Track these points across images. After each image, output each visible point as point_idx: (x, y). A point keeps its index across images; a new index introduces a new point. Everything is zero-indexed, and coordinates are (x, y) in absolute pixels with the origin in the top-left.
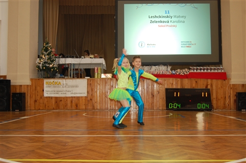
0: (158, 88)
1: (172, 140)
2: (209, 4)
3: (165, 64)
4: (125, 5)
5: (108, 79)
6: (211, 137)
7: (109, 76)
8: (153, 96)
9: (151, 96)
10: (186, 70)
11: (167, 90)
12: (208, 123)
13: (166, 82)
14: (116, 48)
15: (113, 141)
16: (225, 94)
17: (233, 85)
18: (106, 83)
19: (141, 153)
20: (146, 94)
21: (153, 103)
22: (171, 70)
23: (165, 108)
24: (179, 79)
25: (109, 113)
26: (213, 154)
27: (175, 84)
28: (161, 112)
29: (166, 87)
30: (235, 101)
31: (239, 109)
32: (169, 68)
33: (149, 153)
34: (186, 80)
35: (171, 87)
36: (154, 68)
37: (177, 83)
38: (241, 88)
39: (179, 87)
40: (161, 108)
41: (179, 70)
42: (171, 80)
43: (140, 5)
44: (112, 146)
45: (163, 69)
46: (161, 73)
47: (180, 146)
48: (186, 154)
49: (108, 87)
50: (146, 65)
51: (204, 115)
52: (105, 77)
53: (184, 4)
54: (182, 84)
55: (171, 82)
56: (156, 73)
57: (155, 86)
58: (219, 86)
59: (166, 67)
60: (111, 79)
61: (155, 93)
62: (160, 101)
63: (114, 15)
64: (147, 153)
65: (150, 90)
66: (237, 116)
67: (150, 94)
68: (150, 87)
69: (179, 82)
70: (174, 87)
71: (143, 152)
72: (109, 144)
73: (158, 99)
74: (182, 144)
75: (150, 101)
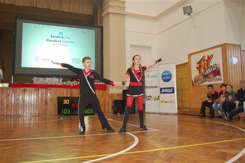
0: (51, 96)
1: (61, 140)
2: (94, 31)
3: (57, 76)
4: (23, 23)
5: (5, 88)
6: (94, 136)
7: (6, 85)
8: (47, 103)
9: (44, 103)
10: (75, 81)
11: (59, 98)
12: (92, 125)
13: (58, 91)
14: (14, 60)
15: (6, 145)
16: (105, 101)
17: (111, 94)
18: (3, 91)
19: (33, 155)
20: (40, 101)
21: (46, 109)
22: (63, 81)
23: (57, 114)
24: (69, 89)
25: (5, 119)
26: (95, 150)
27: (65, 93)
28: (53, 117)
29: (58, 95)
30: (112, 106)
31: (115, 113)
32: (61, 80)
33: (41, 154)
34: (75, 90)
35: (62, 96)
36: (48, 79)
37: (67, 93)
38: (116, 96)
39: (69, 96)
40: (53, 114)
41: (69, 82)
42: (62, 90)
43: (37, 25)
44: (5, 150)
45: (55, 81)
46: (54, 84)
47: (68, 145)
48: (73, 152)
49: (4, 95)
50: (41, 77)
51: (89, 119)
52: (2, 86)
53: (75, 29)
54: (71, 94)
55: (63, 92)
56: (49, 84)
57: (49, 95)
58: (101, 95)
59: (58, 79)
60: (7, 88)
61: (49, 101)
62: (53, 107)
63: (13, 31)
64: (39, 154)
65: (44, 99)
66: (114, 118)
67: (44, 102)
68: (44, 95)
69: (69, 91)
70: (65, 96)
71: (35, 154)
72: (3, 148)
73: (51, 106)
74: (70, 144)
75: (44, 108)
